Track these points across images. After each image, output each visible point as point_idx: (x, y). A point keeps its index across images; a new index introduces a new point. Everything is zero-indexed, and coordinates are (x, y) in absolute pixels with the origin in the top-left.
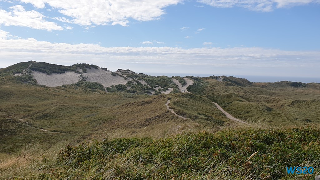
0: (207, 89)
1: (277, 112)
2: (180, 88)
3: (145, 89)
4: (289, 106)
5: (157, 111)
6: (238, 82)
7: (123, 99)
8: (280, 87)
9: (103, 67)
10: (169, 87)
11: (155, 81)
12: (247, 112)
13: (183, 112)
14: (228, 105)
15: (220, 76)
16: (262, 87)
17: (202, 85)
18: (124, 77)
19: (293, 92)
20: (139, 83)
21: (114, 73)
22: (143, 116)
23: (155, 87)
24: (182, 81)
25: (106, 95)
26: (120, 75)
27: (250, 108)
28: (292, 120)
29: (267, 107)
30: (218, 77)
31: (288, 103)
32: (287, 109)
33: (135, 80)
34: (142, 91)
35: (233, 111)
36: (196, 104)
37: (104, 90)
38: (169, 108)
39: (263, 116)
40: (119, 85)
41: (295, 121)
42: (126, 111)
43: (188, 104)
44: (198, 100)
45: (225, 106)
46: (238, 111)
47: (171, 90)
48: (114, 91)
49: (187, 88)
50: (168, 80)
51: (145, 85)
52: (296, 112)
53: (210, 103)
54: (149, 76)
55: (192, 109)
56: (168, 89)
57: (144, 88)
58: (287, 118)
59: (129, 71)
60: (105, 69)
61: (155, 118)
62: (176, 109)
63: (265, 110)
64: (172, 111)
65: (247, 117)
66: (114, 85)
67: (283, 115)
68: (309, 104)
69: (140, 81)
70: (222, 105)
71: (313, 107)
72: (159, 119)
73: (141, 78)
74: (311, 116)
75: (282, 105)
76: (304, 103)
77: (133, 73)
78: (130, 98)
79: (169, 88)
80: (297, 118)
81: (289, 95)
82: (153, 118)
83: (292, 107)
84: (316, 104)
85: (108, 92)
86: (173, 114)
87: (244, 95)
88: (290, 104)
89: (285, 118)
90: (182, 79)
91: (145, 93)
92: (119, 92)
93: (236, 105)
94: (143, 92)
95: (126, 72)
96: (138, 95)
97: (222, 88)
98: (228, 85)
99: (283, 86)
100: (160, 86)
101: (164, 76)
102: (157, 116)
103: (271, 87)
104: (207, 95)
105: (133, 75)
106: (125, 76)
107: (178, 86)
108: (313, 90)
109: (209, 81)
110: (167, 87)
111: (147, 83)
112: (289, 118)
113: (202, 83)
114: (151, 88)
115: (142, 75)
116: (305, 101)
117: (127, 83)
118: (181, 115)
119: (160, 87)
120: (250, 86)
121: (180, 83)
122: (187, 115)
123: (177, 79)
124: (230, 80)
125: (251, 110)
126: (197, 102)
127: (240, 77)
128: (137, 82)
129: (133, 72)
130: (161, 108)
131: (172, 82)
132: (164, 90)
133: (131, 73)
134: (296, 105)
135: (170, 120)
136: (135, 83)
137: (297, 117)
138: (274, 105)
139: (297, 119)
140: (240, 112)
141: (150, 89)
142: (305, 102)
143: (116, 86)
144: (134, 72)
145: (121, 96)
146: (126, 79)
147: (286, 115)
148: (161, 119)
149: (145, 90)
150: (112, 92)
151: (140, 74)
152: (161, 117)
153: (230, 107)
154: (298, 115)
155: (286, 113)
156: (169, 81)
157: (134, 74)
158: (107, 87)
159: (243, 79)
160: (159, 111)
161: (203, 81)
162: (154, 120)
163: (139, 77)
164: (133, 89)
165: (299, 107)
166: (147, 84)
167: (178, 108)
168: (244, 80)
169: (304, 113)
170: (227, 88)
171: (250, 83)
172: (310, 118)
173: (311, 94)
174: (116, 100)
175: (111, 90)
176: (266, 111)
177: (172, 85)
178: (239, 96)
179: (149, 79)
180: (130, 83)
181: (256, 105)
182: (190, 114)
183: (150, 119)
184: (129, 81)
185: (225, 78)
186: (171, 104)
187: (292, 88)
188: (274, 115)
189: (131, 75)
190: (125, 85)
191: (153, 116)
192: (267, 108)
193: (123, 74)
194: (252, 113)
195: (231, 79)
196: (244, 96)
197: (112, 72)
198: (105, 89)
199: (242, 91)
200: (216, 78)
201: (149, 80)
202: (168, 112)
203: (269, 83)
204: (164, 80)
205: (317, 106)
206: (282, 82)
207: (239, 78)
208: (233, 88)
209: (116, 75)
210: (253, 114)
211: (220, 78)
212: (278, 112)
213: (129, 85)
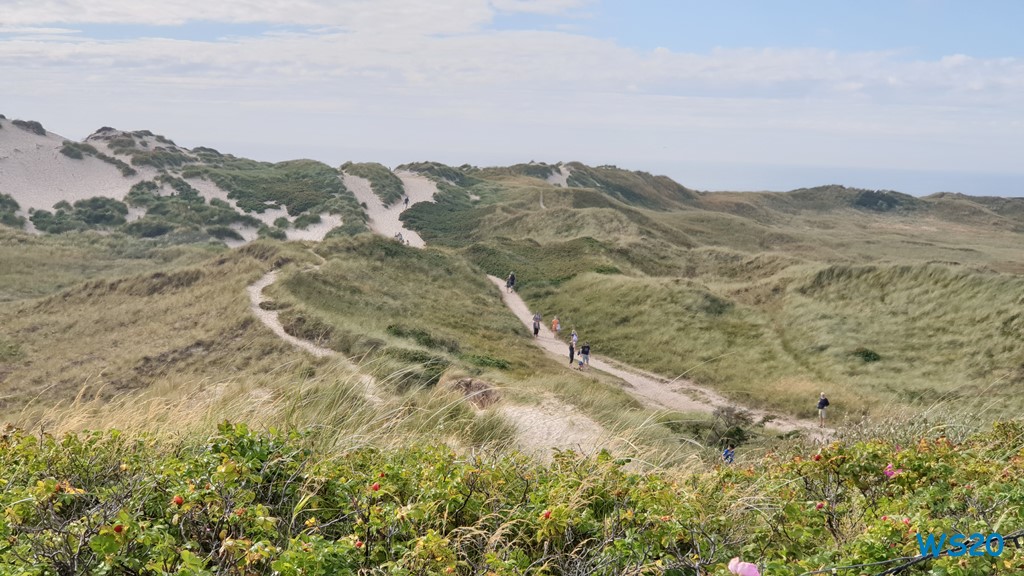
0: (490, 220)
1: (747, 319)
2: (371, 217)
3: (216, 218)
4: (803, 291)
5: (203, 320)
6: (637, 191)
7: (102, 263)
8: (810, 212)
9: (26, 120)
10: (322, 211)
11: (266, 181)
12: (625, 320)
13: (318, 324)
14: (552, 288)
15: (560, 164)
16: (734, 212)
17: (476, 202)
18: (119, 164)
19: (859, 230)
20: (188, 194)
21: (76, 145)
22: (139, 342)
23: (261, 211)
24: (388, 186)
25: (23, 247)
26: (103, 157)
27: (637, 301)
28: (805, 351)
29: (707, 296)
30: (553, 166)
31: (800, 280)
32: (794, 304)
33: (168, 179)
34: (197, 229)
35: (567, 318)
36: (408, 288)
37: (21, 223)
38: (263, 306)
39: (688, 334)
40: (95, 200)
41: (812, 359)
42: (71, 321)
43: (366, 287)
44: (421, 270)
45: (537, 296)
46: (588, 314)
47: (332, 221)
48: (66, 230)
49: (403, 217)
50: (321, 178)
51: (213, 202)
52: (824, 317)
53: (474, 281)
54: (240, 160)
55: (380, 308)
56: (316, 220)
57: (208, 212)
58: (786, 346)
59: (145, 138)
60: (36, 128)
61: (186, 353)
62: (289, 310)
63: (697, 312)
64: (271, 320)
65: (621, 342)
66: (72, 203)
67: (769, 334)
68: (883, 286)
69: (194, 184)
70: (528, 292)
71: (898, 298)
72: (204, 357)
73: (197, 167)
74: (882, 337)
75: (776, 290)
76: (866, 280)
77: (163, 145)
78: (136, 262)
79: (325, 217)
80: (825, 343)
81: (842, 245)
82: (176, 355)
83: (816, 295)
84: (912, 283)
85: (39, 233)
86: (270, 333)
87: (637, 245)
88: (808, 282)
89: (777, 345)
90: (387, 177)
91: (213, 239)
92: (89, 232)
93: (587, 291)
94: (204, 229)
95: (132, 143)
96: (175, 247)
97: (552, 214)
98: (582, 200)
99: (822, 207)
100: (284, 207)
101: (309, 164)
102: (199, 344)
103: (772, 211)
104: (473, 248)
105: (167, 156)
106: (126, 159)
107: (364, 205)
108: (944, 224)
109: (507, 183)
110: (315, 208)
111: (226, 193)
112: (793, 345)
113: (476, 195)
114: (242, 213)
115: (209, 154)
116: (870, 270)
117: (131, 193)
118: (309, 336)
119: (283, 212)
120: (684, 206)
121: (377, 192)
122: (335, 339)
123: (362, 176)
124: (602, 182)
125: (641, 313)
126: (412, 276)
127: (644, 170)
128: (178, 184)
129: (165, 141)
130: (226, 309)
131: (338, 187)
132: (301, 224)
133: (153, 144)
134: (832, 288)
135: (253, 362)
136: (167, 191)
137: (823, 338)
138: (746, 290)
139: (822, 349)
140: (594, 318)
141: (237, 218)
142: (871, 275)
143: (79, 204)
144: (171, 142)
145: (98, 251)
146: (128, 172)
147: (780, 332)
148: (213, 356)
149: (214, 223)
150: (58, 231)
151: (196, 150)
152: (214, 350)
153: (558, 298)
154: (831, 331)
155: (785, 323)
156: (328, 185)
157: (168, 151)
158: (37, 207)
159: (658, 177)
160: (212, 322)
161: (479, 185)
162: (181, 364)
163: (190, 164)
164: (158, 220)
165: (843, 297)
166: (223, 196)
167: (301, 306)
168: (663, 183)
169: (860, 324)
170: (574, 215)
171: (685, 196)
172: (877, 342)
173: (930, 243)
174: (68, 267)
175: (53, 223)
176: (702, 315)
177: (336, 201)
178: (611, 251)
179: (236, 172)
180: (145, 190)
181: (662, 290)
182: (348, 332)
183: (162, 358)
184: (142, 183)
185: (579, 172)
186: (276, 287)
187: (859, 215)
188: (730, 334)
189: (154, 157)
190: (121, 199)
191: (180, 342)
192: (708, 304)
193: (116, 148)
194: (641, 323)
195: (606, 176)
196: (635, 251)
197: (66, 143)
198: (27, 216)
199: (633, 227)
200: (542, 171)
201: (235, 178)
202: (248, 323)
203: (767, 196)
204: (304, 177)
205: (916, 291)
206: (817, 189)
207: (639, 173)
208: (595, 216)
209: (84, 153)
210: (647, 327)
211: (559, 171)
212: (751, 319)
213: (141, 202)
